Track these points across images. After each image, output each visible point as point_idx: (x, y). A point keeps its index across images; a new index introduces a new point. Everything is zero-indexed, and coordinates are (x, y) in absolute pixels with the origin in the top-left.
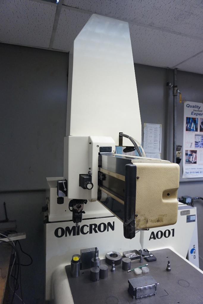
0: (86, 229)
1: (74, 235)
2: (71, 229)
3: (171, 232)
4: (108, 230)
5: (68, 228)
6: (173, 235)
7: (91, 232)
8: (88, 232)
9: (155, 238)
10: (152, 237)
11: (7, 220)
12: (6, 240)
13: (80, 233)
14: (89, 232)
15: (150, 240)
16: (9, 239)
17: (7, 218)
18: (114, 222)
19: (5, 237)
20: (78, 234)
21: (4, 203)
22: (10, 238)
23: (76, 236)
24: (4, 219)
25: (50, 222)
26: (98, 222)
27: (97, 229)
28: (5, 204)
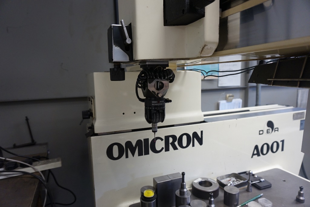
0: (160, 145)
1: (140, 154)
2: (134, 144)
3: (280, 144)
4: (193, 145)
5: (129, 144)
6: (282, 150)
7: (167, 149)
8: (163, 148)
9: (258, 155)
10: (255, 152)
11: (33, 143)
12: (29, 170)
13: (150, 151)
14: (164, 150)
15: (252, 157)
16: (34, 169)
17: (33, 140)
18: (202, 132)
19: (28, 166)
20: (147, 153)
21: (26, 117)
22: (36, 167)
23: (144, 157)
24: (29, 141)
25: (97, 135)
26: (177, 132)
27: (176, 143)
28: (27, 119)
